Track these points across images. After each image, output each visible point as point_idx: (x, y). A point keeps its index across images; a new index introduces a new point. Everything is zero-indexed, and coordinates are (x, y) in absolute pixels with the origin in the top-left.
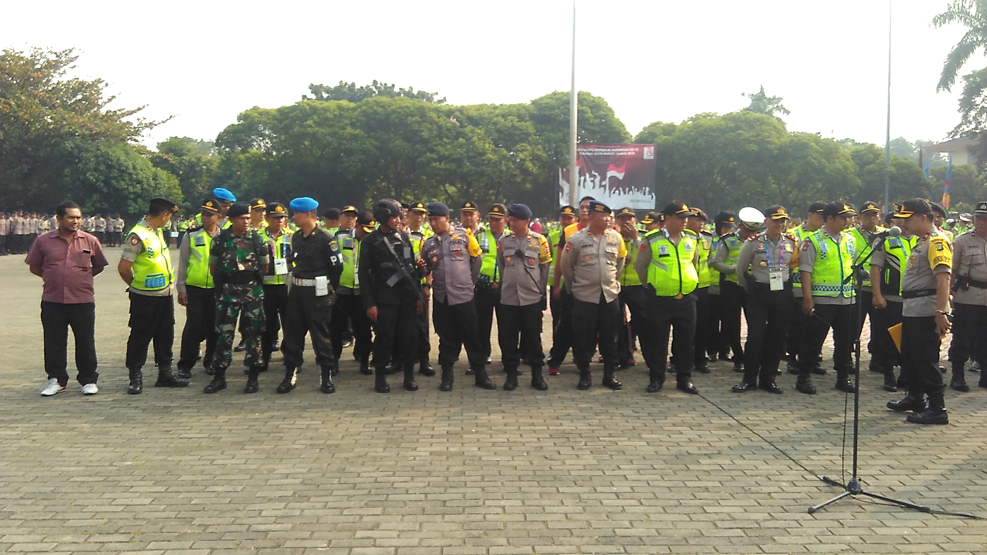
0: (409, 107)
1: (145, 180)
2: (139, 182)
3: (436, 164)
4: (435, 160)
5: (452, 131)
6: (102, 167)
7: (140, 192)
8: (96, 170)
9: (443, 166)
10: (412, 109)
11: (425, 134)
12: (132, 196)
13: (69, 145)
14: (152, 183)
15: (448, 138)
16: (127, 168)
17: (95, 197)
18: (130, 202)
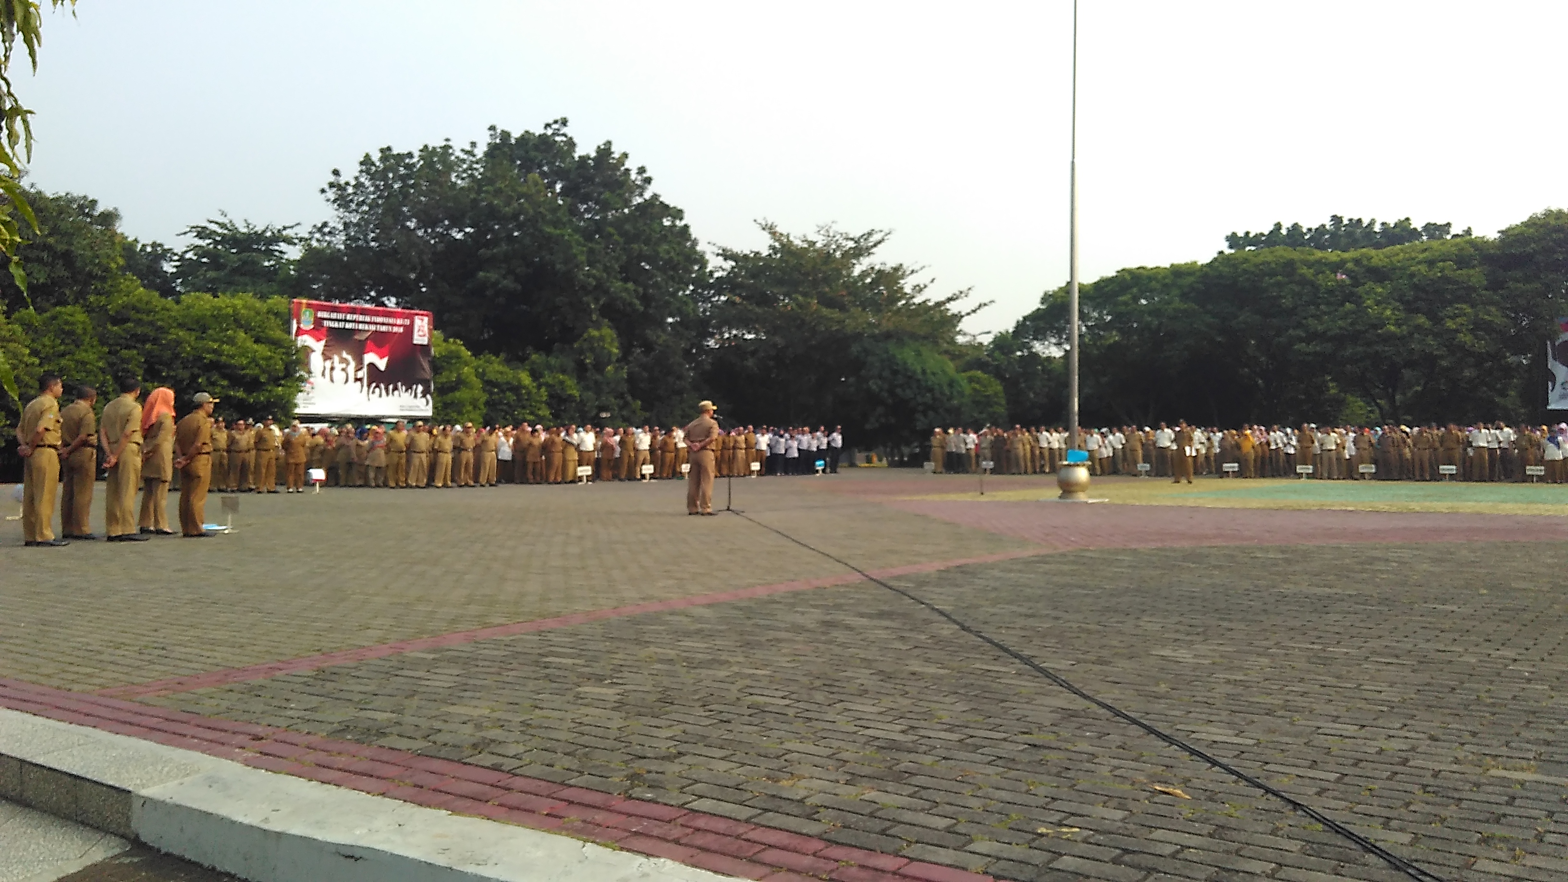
0: (1269, 263)
1: (936, 387)
2: (931, 390)
3: (1301, 346)
4: (1301, 340)
5: (1337, 293)
6: (886, 373)
7: (931, 402)
8: (880, 377)
9: (1311, 348)
10: (1273, 265)
11: (1287, 302)
12: (920, 408)
13: (855, 349)
14: (947, 391)
15: (1328, 304)
16: (914, 372)
17: (880, 410)
18: (919, 416)
